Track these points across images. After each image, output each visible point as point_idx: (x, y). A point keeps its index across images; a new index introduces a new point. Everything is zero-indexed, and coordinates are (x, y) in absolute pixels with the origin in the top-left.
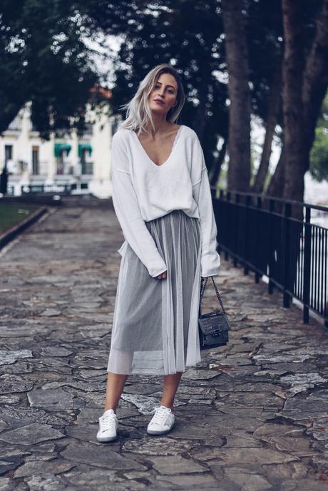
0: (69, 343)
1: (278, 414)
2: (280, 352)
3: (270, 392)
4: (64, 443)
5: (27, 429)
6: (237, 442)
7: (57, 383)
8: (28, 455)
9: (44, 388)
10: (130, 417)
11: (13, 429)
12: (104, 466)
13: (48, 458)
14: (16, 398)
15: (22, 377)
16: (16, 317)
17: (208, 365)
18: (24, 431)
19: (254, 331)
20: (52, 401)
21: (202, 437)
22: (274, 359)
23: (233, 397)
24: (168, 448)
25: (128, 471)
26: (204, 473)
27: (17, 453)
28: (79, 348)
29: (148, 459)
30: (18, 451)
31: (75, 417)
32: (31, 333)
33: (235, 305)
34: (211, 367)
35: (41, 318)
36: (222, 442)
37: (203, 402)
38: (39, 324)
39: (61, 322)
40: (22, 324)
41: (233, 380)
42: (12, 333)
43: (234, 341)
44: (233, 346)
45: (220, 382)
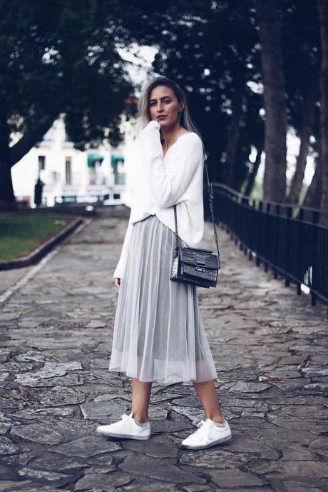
3: (322, 405)
4: (121, 455)
5: (83, 441)
6: (294, 455)
7: (108, 395)
8: (87, 467)
9: (96, 400)
10: (184, 430)
11: (69, 441)
12: (163, 479)
13: (106, 471)
14: (70, 410)
15: (74, 389)
16: (62, 329)
17: (258, 378)
18: (80, 444)
19: (301, 343)
20: (105, 414)
21: (258, 450)
22: (323, 372)
23: (286, 410)
24: (225, 461)
25: (187, 484)
26: (263, 486)
27: (76, 465)
29: (206, 472)
30: (76, 463)
32: (78, 345)
33: (279, 317)
34: (260, 380)
35: (87, 330)
36: (278, 456)
37: (256, 415)
38: (85, 336)
39: (106, 334)
40: (68, 336)
41: (283, 393)
42: (60, 345)
43: (282, 354)
44: (281, 358)
45: (271, 395)
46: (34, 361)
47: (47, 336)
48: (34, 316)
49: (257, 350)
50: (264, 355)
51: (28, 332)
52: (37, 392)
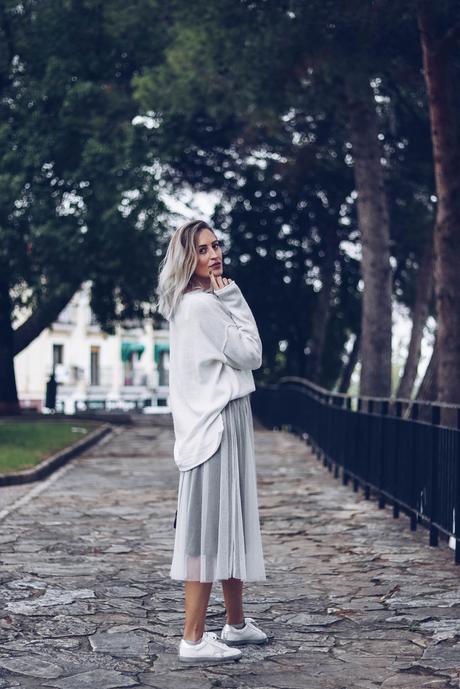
0: (143, 583)
1: (415, 663)
2: (422, 595)
3: (406, 639)
5: (89, 675)
7: (127, 626)
9: (110, 632)
11: (71, 675)
14: (75, 642)
15: (82, 619)
16: (72, 554)
17: (326, 610)
18: (86, 678)
19: (389, 572)
20: (121, 646)
22: (413, 603)
23: (360, 645)
28: (156, 588)
31: (151, 664)
32: (92, 572)
33: (365, 543)
34: (329, 612)
35: (105, 555)
37: (318, 649)
38: (103, 561)
39: (131, 560)
40: (79, 561)
41: (357, 627)
42: (68, 571)
43: (362, 584)
44: (360, 589)
45: (341, 628)
46: (32, 588)
47: (52, 561)
48: (35, 539)
49: (330, 580)
50: (339, 585)
51: (27, 556)
52: (33, 621)
